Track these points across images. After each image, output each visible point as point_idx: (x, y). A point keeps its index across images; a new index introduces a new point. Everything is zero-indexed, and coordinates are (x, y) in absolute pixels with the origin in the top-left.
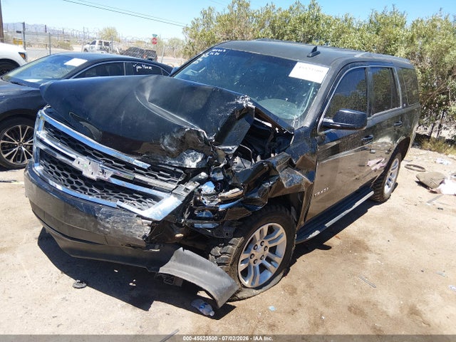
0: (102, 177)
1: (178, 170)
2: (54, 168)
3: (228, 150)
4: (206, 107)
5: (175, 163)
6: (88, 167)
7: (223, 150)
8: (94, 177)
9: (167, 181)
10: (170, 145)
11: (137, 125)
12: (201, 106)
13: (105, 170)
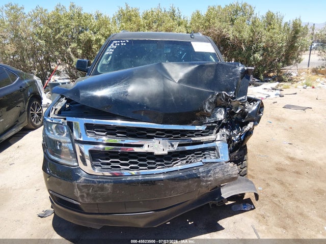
0: (171, 149)
1: (214, 124)
2: (118, 162)
3: (243, 99)
4: (216, 76)
5: (212, 120)
6: (158, 147)
7: (240, 101)
8: (166, 152)
9: (208, 135)
10: (209, 108)
11: (186, 100)
12: (212, 77)
13: (173, 143)
